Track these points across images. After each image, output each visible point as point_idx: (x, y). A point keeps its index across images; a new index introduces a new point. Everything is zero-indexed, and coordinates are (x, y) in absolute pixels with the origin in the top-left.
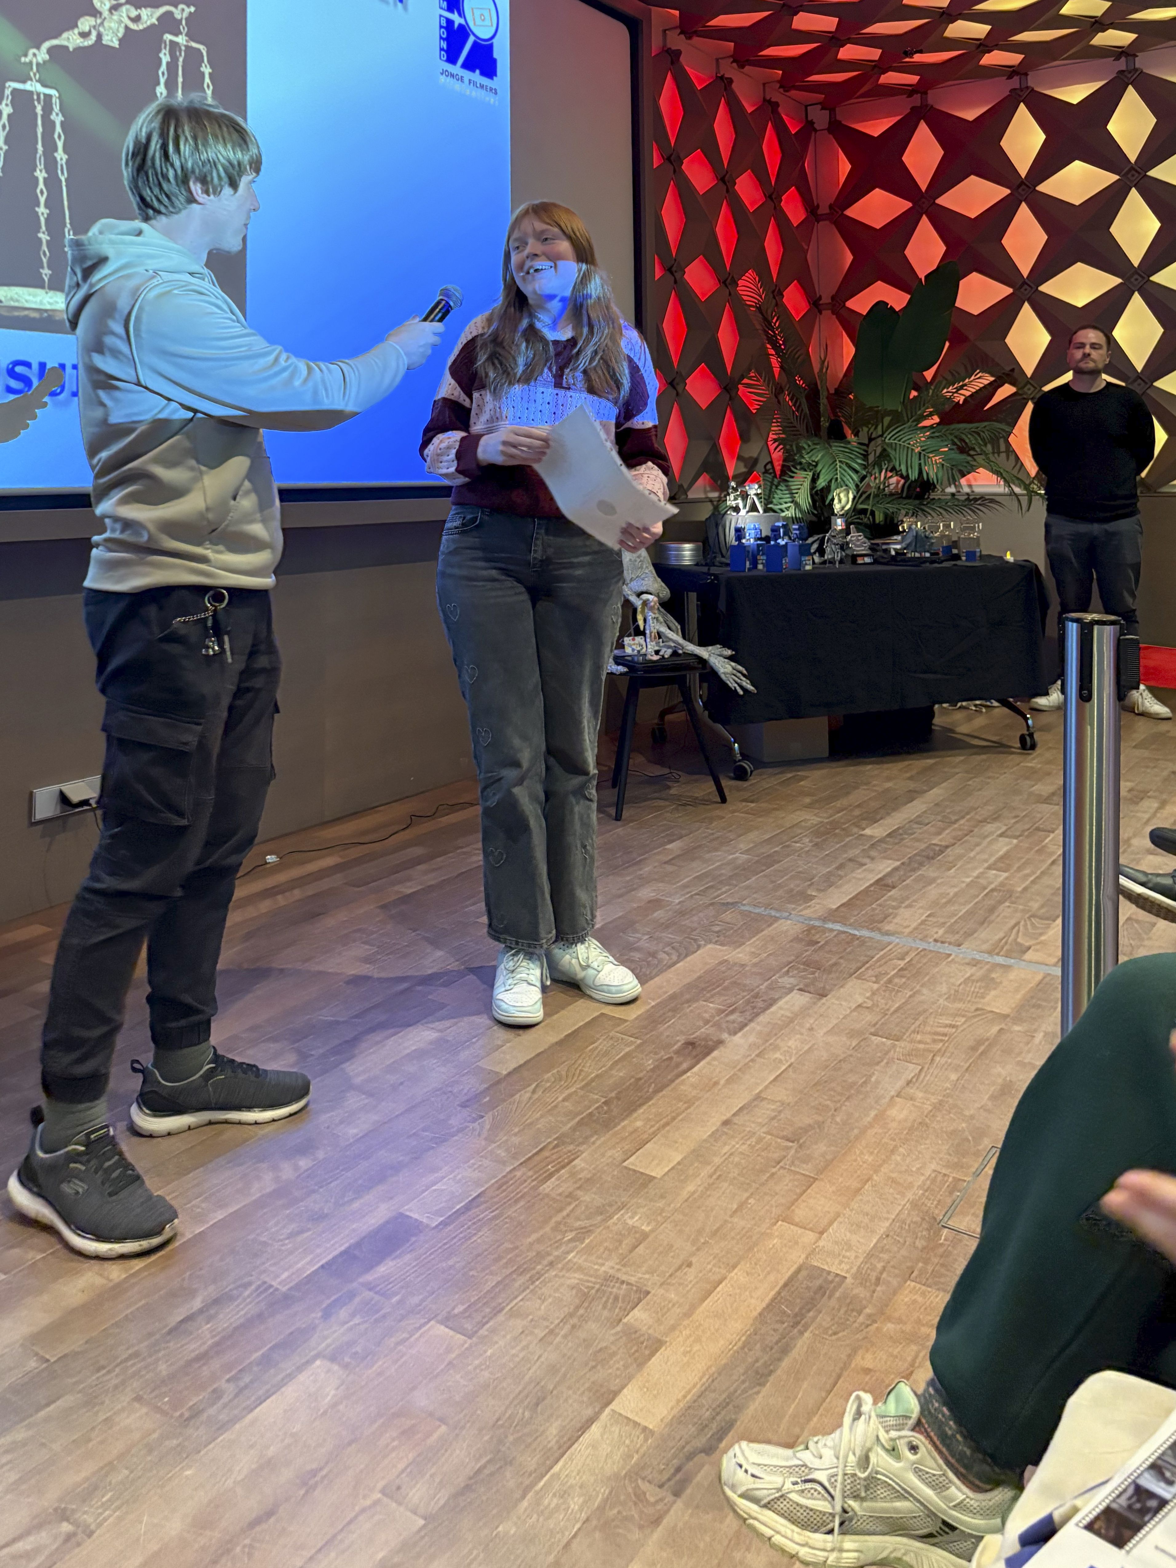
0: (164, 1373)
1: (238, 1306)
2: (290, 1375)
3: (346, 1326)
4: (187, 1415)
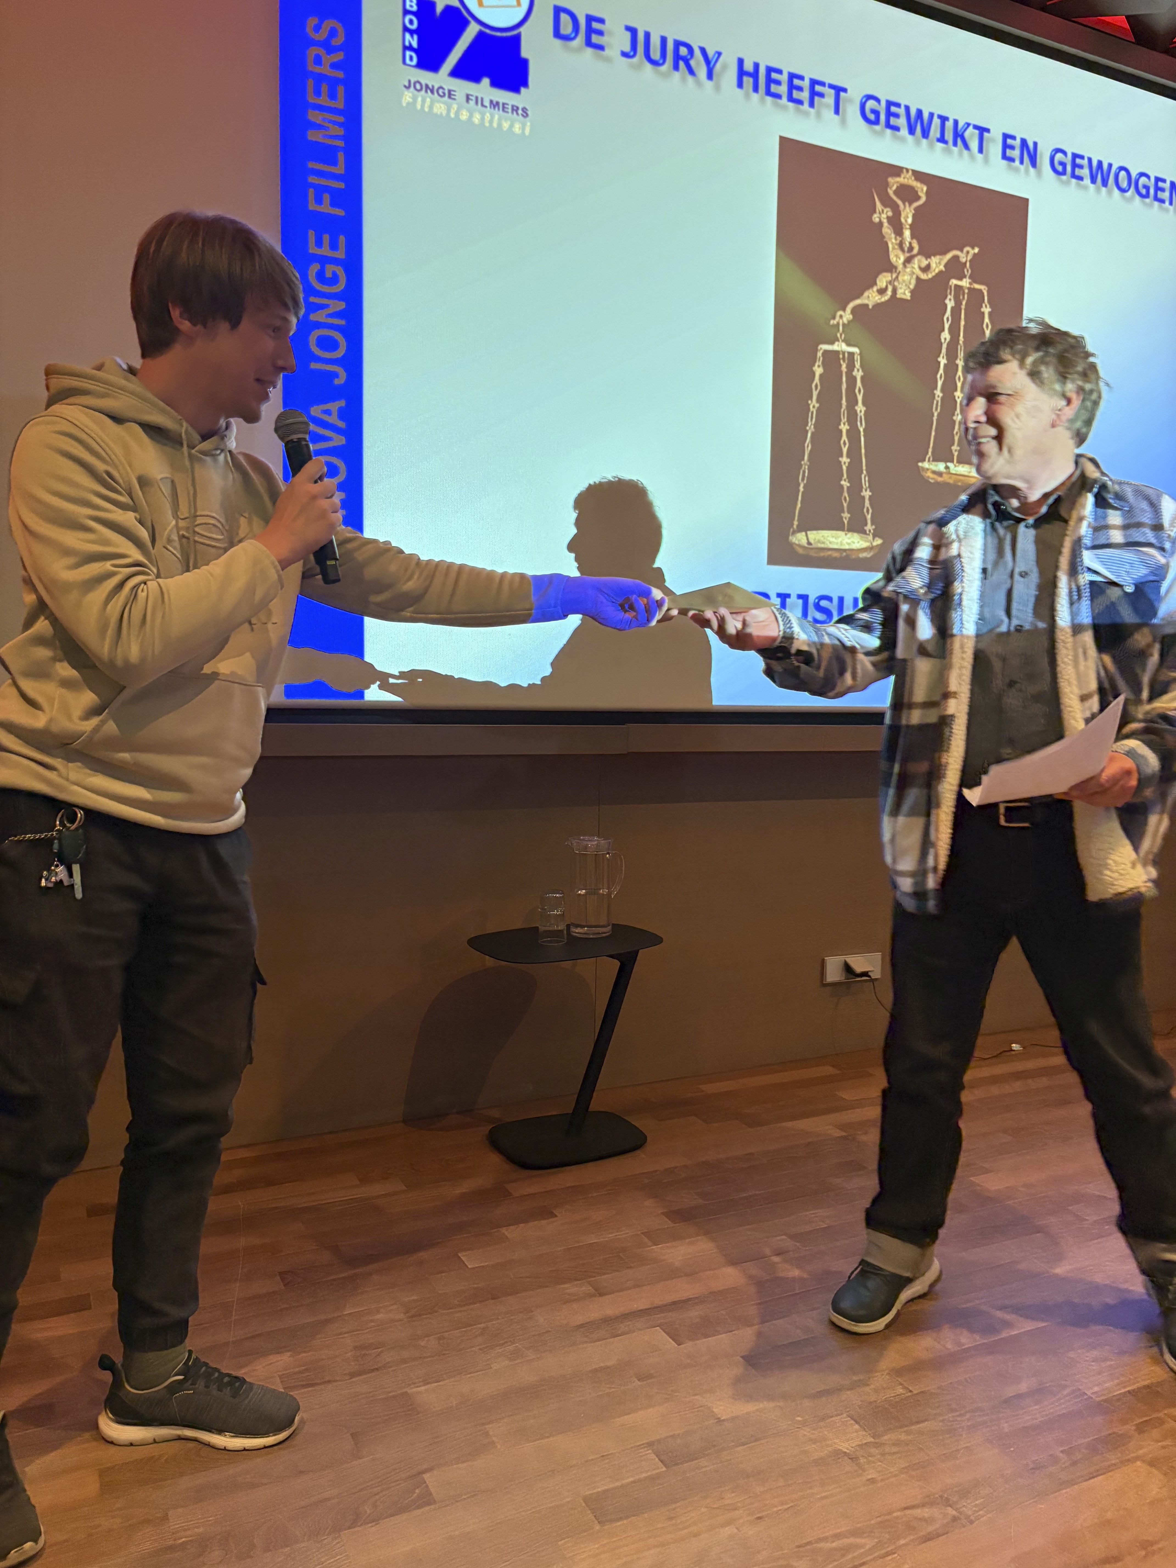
0: (1006, 1430)
1: (1060, 1399)
2: (1115, 1465)
3: (1160, 1444)
4: (1031, 1466)
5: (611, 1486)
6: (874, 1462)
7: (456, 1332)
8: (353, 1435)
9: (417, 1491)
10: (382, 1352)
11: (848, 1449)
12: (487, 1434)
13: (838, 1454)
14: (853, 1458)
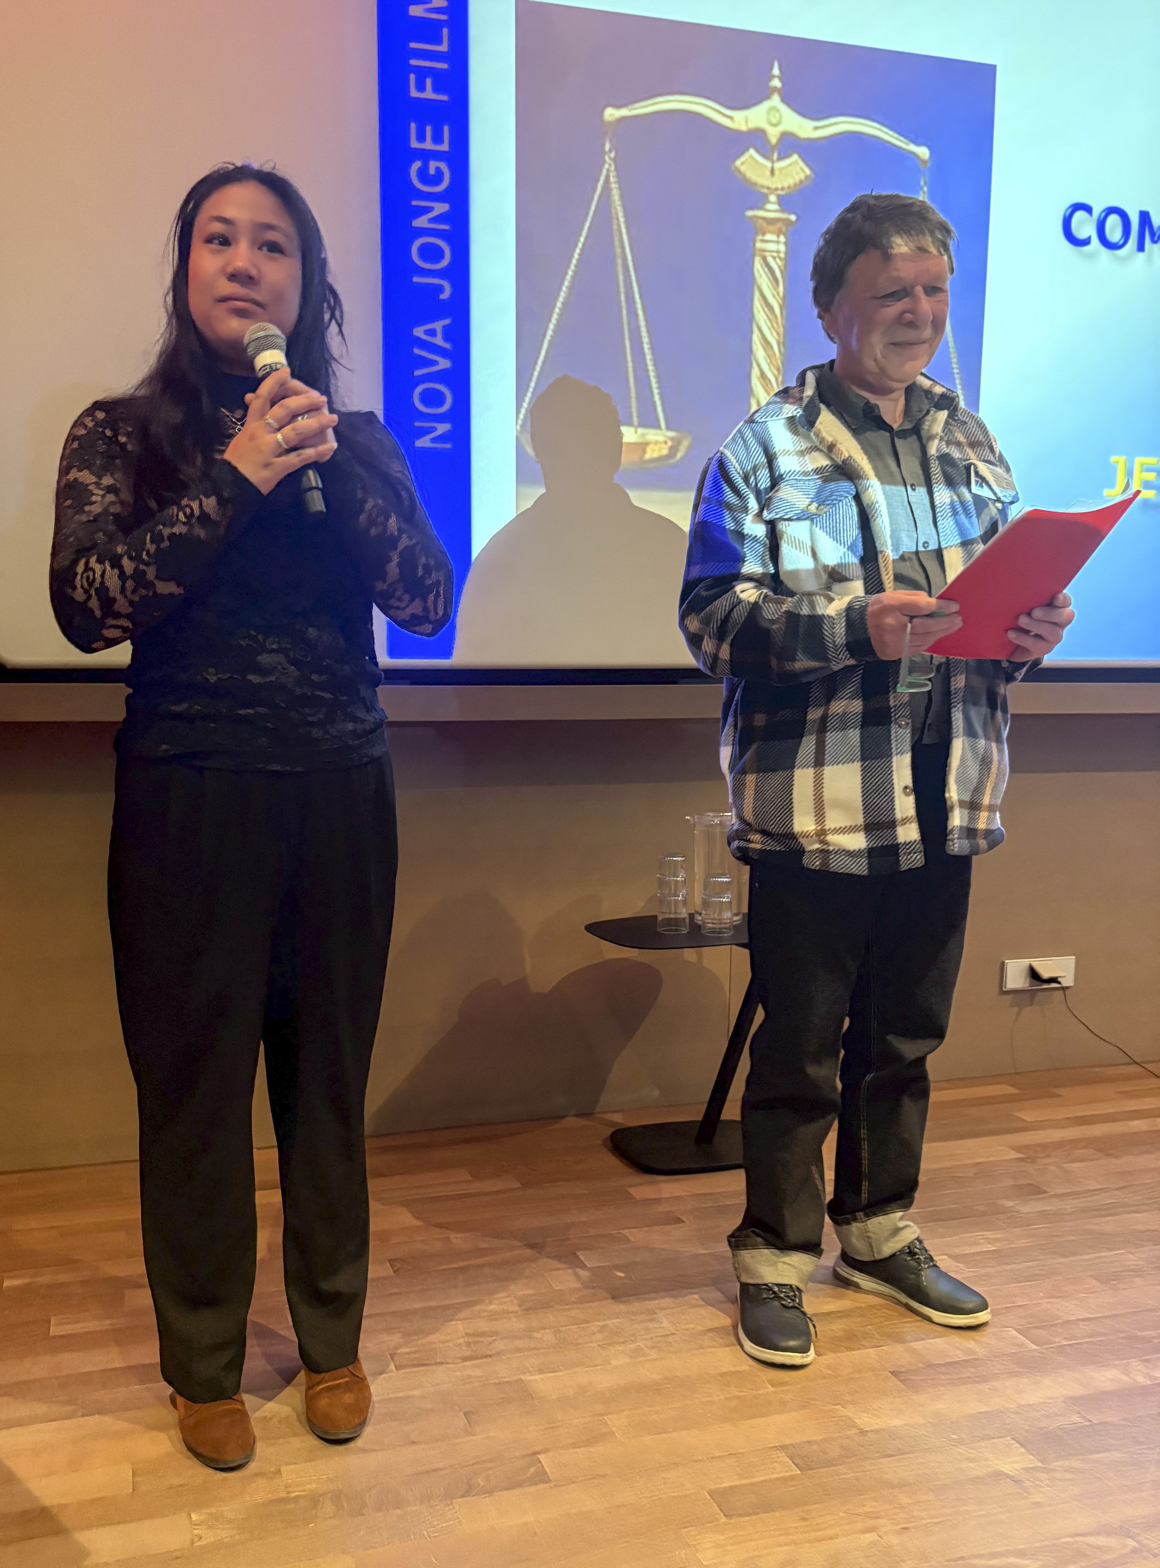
5: (738, 1483)
6: (1041, 1486)
7: (573, 1327)
8: (466, 1414)
9: (532, 1470)
10: (495, 1340)
11: (1011, 1471)
12: (606, 1424)
13: (999, 1476)
14: (1016, 1481)
